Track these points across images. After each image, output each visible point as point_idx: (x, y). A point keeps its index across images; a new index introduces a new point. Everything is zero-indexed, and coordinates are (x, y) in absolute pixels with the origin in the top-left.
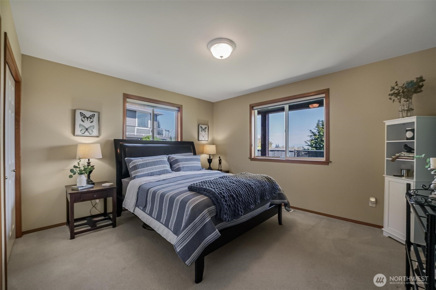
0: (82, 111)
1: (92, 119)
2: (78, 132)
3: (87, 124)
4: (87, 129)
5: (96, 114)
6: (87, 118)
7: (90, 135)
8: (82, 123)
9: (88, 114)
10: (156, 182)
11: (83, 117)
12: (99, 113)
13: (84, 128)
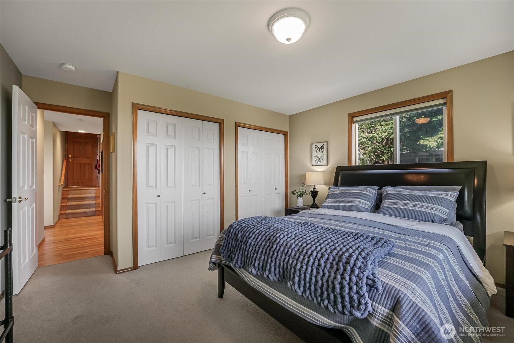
0: (316, 144)
1: (322, 149)
2: (314, 163)
3: (319, 154)
4: (319, 159)
5: (325, 144)
6: (320, 149)
7: (322, 164)
8: (316, 154)
9: (319, 145)
10: (313, 214)
11: (317, 149)
12: (327, 142)
13: (317, 158)
